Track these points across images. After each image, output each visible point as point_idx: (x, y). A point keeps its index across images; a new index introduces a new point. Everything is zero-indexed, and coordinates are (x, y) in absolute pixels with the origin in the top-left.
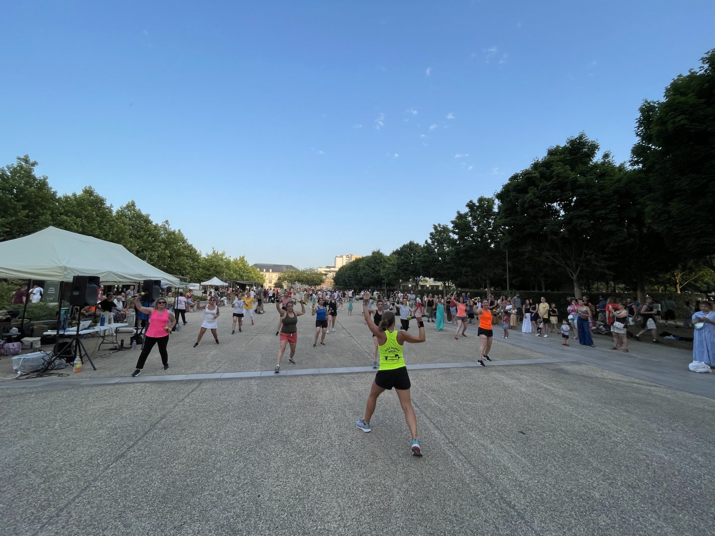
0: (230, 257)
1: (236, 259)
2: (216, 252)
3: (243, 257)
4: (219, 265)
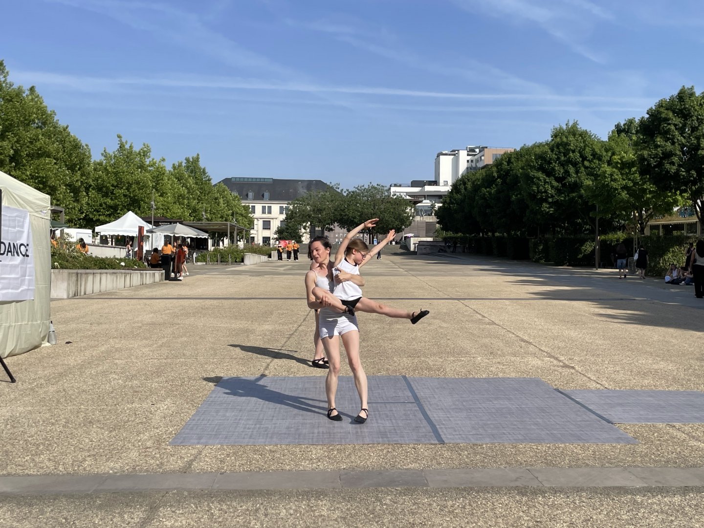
0: (163, 160)
1: (180, 165)
2: (127, 147)
3: (196, 160)
4: (138, 183)
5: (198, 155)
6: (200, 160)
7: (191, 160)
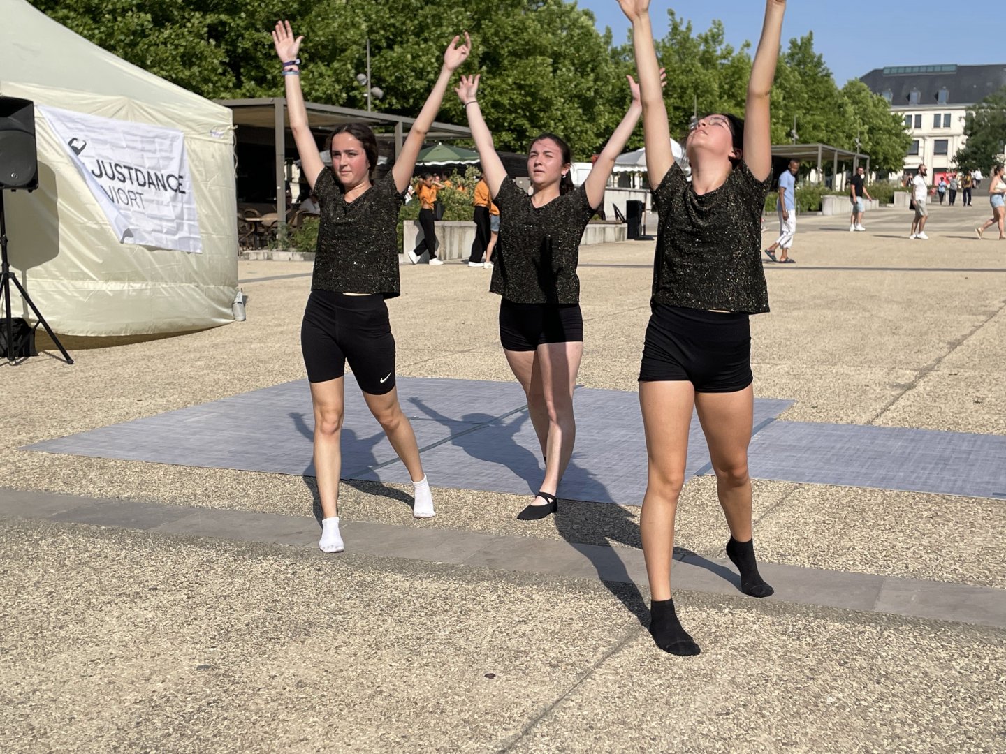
5: (811, 33)
6: (813, 42)
7: (799, 42)
